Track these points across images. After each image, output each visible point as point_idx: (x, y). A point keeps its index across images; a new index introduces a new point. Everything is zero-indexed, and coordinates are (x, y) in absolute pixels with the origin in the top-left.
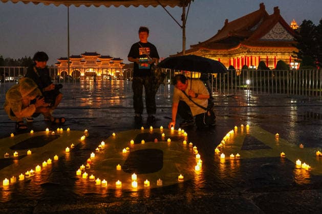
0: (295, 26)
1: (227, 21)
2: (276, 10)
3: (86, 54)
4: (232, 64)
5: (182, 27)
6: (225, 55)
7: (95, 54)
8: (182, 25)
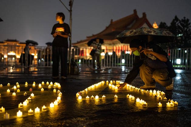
0: (156, 26)
1: (112, 20)
2: (144, 14)
3: (8, 41)
4: (115, 51)
5: (69, 11)
6: (110, 44)
7: (15, 41)
8: (69, 10)
